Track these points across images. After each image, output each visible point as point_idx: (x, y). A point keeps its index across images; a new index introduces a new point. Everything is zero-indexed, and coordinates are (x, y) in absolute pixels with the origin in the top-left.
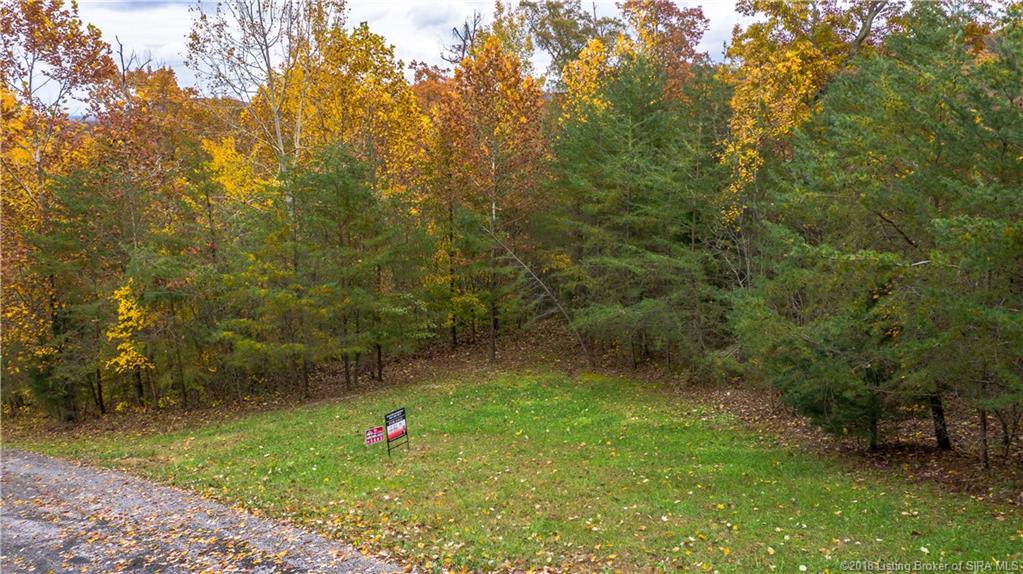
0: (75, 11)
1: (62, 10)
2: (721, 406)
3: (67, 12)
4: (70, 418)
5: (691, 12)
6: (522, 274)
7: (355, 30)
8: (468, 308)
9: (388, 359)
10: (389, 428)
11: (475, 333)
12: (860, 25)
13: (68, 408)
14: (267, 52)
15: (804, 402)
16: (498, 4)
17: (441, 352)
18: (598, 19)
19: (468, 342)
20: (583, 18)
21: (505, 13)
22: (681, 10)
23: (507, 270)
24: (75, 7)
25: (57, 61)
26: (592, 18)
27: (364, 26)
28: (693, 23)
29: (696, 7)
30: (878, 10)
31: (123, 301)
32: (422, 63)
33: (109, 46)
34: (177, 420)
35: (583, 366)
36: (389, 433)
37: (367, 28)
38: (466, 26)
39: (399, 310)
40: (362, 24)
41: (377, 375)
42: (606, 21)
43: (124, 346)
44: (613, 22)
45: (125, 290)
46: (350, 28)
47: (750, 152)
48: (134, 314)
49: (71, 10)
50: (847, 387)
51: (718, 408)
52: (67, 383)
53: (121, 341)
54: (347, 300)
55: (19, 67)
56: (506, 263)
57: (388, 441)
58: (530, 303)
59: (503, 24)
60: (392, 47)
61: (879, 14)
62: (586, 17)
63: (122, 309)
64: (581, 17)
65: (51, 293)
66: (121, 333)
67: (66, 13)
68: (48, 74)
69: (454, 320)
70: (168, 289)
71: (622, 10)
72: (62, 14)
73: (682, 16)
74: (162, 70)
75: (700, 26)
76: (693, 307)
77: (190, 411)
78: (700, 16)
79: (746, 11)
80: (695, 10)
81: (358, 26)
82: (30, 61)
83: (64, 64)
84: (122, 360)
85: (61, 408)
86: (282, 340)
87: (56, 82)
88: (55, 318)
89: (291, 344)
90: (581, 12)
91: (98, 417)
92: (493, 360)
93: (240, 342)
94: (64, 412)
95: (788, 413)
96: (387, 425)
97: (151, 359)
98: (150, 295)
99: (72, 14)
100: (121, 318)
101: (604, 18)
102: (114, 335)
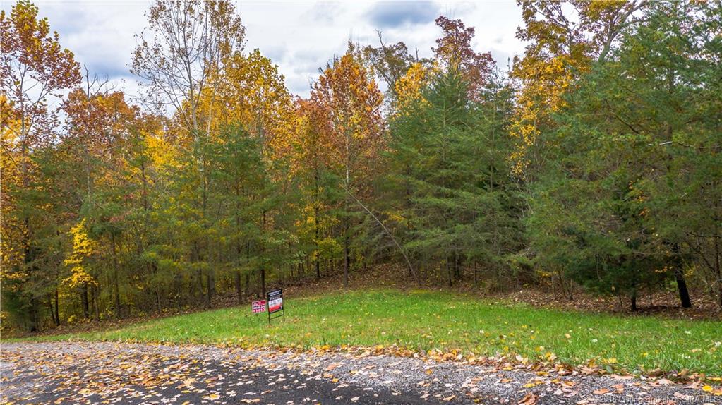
0: (57, 39)
1: (47, 37)
2: (516, 300)
3: (51, 39)
4: (33, 329)
5: (484, 56)
6: (368, 217)
7: (251, 55)
8: (328, 248)
9: (269, 287)
10: (270, 303)
11: (333, 270)
12: (603, 47)
13: (33, 320)
14: (189, 66)
15: (581, 268)
16: (350, 44)
17: (308, 282)
18: (419, 59)
19: (328, 276)
20: (409, 60)
21: (355, 51)
22: (477, 55)
23: (358, 214)
24: (56, 36)
25: (41, 70)
26: (416, 58)
27: (257, 51)
28: (485, 63)
29: (487, 52)
30: (614, 35)
31: (77, 235)
32: (297, 96)
33: (79, 64)
34: (112, 325)
35: (412, 286)
36: (270, 307)
37: (259, 53)
38: (328, 66)
39: (279, 241)
40: (255, 50)
41: (261, 296)
42: (425, 61)
43: (77, 269)
44: (429, 61)
45: (80, 227)
46: (246, 53)
47: (530, 127)
48: (85, 244)
49: (53, 38)
50: (613, 249)
51: (514, 301)
52: (34, 298)
53: (74, 265)
54: (241, 233)
55: (15, 77)
56: (356, 210)
57: (270, 313)
58: (374, 238)
59: (354, 58)
60: (276, 66)
61: (615, 38)
62: (411, 58)
63: (76, 240)
64: (407, 59)
65: (25, 232)
66: (75, 259)
67: (49, 40)
68: (34, 77)
69: (318, 256)
70: (111, 224)
71: (436, 53)
72: (47, 40)
73: (478, 58)
74: (116, 93)
75: (490, 65)
76: (493, 230)
77: (123, 319)
78: (490, 59)
79: (524, 37)
80: (486, 55)
81: (252, 52)
82: (23, 70)
83: (46, 71)
84: (75, 278)
85: (27, 321)
86: (192, 260)
87: (40, 83)
88: (27, 252)
89: (199, 263)
90: (407, 55)
91: (54, 328)
92: (346, 285)
93: (161, 261)
94: (29, 322)
95: (567, 299)
96: (269, 300)
97: (96, 278)
98: (98, 228)
99: (54, 40)
100: (75, 248)
101: (423, 59)
102: (70, 261)
